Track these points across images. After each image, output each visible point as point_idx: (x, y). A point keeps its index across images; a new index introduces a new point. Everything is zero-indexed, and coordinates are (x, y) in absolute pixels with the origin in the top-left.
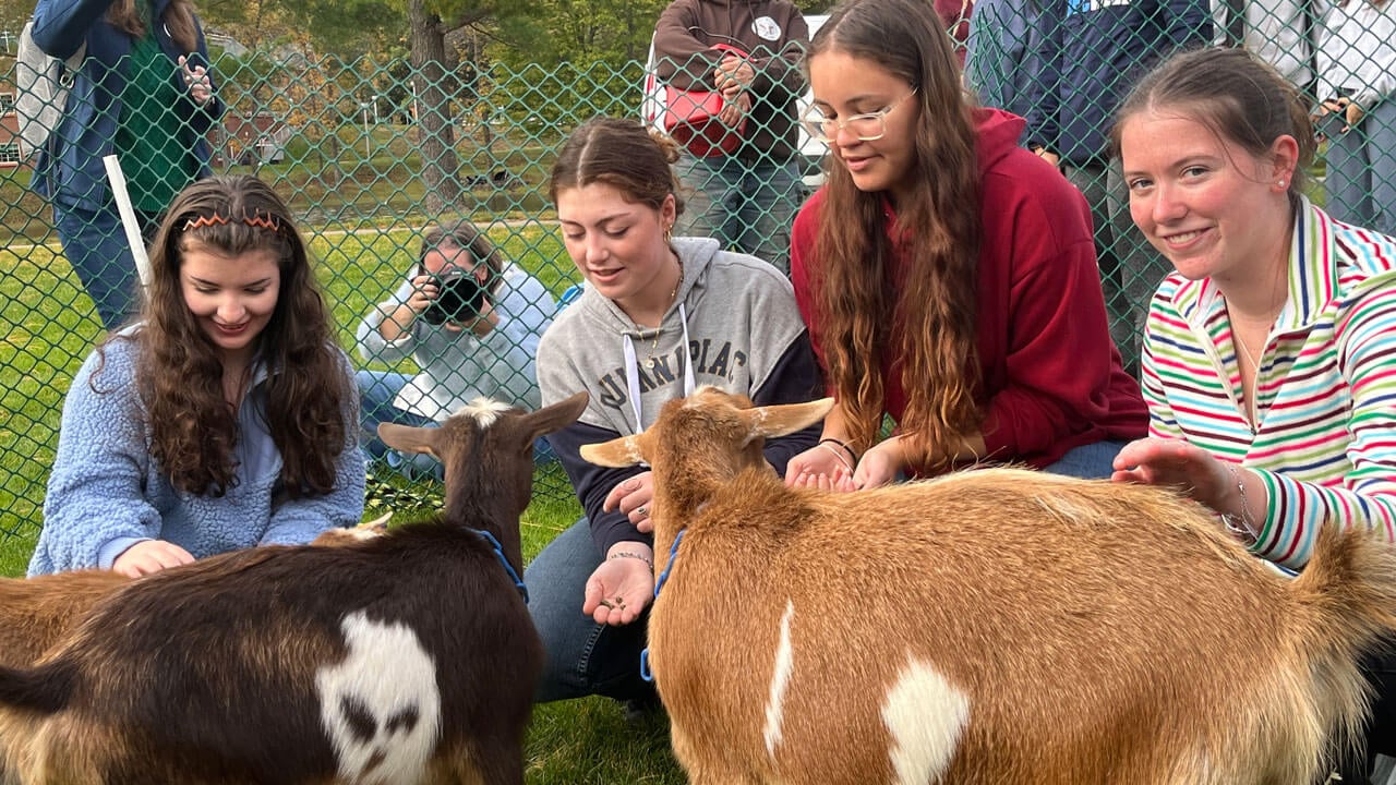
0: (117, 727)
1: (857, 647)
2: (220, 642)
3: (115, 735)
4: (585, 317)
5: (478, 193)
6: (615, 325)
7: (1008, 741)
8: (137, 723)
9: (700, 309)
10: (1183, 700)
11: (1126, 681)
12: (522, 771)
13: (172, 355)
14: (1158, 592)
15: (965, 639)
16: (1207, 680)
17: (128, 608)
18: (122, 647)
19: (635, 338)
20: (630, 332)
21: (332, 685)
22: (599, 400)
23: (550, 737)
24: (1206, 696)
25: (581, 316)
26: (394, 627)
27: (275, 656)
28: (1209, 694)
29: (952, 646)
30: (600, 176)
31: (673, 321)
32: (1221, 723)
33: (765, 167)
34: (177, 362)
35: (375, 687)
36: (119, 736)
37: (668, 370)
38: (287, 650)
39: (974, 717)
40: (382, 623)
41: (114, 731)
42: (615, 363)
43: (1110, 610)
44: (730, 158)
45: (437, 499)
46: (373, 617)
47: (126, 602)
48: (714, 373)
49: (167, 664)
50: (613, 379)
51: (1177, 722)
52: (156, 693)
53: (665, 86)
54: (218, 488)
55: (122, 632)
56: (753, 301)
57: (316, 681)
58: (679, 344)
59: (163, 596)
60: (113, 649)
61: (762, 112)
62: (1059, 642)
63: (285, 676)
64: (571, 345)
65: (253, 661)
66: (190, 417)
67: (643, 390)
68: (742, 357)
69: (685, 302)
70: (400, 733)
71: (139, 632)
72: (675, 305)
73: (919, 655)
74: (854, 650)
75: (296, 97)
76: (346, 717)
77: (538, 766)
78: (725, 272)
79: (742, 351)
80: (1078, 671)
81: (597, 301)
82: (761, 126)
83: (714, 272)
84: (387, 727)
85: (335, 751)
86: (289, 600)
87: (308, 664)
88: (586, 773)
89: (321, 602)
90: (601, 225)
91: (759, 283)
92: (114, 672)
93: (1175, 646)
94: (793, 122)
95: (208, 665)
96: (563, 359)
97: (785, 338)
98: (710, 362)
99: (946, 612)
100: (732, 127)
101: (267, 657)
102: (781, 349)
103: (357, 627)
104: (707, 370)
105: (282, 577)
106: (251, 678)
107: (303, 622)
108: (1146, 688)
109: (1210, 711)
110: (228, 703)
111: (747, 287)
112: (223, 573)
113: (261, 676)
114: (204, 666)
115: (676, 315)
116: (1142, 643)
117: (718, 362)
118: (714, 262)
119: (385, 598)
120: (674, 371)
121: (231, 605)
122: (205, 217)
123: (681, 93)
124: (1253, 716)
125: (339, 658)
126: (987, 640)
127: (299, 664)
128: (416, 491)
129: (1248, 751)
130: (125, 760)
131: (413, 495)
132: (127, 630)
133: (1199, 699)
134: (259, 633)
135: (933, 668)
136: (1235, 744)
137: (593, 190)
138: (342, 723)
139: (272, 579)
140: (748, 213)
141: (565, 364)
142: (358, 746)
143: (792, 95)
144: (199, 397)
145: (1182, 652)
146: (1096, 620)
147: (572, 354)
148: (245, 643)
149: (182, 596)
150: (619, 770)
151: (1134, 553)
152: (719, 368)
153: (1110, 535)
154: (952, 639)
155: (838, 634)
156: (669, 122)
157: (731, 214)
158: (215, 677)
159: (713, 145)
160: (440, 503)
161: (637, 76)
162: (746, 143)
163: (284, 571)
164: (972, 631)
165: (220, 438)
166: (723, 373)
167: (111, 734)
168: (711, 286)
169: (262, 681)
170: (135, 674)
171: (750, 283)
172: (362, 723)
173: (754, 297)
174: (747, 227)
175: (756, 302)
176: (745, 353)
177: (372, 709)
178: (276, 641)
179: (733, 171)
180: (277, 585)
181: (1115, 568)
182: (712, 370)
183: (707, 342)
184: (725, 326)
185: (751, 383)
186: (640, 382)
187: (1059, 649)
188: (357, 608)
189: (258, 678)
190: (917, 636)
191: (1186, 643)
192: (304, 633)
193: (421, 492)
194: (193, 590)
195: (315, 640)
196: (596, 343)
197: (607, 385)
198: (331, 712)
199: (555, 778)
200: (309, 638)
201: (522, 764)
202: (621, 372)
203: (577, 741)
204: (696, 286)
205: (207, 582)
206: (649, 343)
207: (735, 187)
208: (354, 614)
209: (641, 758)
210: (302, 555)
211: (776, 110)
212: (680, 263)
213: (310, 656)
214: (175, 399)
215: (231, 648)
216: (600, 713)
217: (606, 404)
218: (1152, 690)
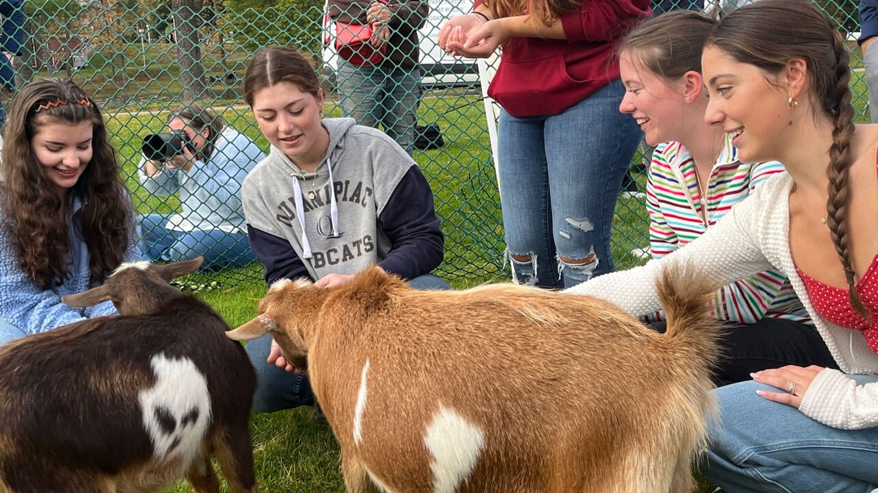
0: (10, 434)
1: (408, 400)
2: (76, 381)
3: (8, 440)
4: (270, 166)
5: (218, 88)
6: (287, 171)
7: (517, 457)
8: (23, 432)
9: (341, 161)
10: (624, 424)
11: (587, 418)
12: (251, 452)
13: (29, 195)
14: (599, 361)
15: (476, 396)
16: (636, 410)
17: (15, 360)
18: (12, 384)
19: (300, 179)
20: (296, 174)
21: (148, 401)
22: (275, 218)
23: (268, 431)
24: (636, 420)
25: (268, 166)
26: (182, 360)
27: (112, 385)
28: (638, 418)
29: (467, 400)
30: (284, 77)
31: (323, 169)
32: (648, 435)
33: (397, 74)
34: (31, 200)
35: (173, 400)
36: (11, 440)
37: (320, 200)
38: (120, 382)
39: (489, 444)
40: (174, 359)
41: (7, 437)
42: (288, 194)
43: (572, 375)
44: (376, 68)
45: (194, 285)
46: (168, 356)
47: (13, 356)
48: (353, 201)
49: (42, 394)
50: (287, 204)
51: (622, 437)
52: (36, 413)
53: (335, 23)
54: (59, 281)
55: (12, 375)
56: (373, 156)
57: (139, 400)
58: (327, 183)
59: (38, 352)
60: (5, 386)
61: (395, 39)
62: (543, 397)
63: (119, 398)
64: (261, 184)
65: (98, 390)
66: (41, 234)
67: (306, 210)
68: (370, 191)
69: (331, 158)
70: (189, 425)
71: (23, 374)
72: (325, 159)
73: (447, 405)
74: (406, 402)
75: (96, 25)
76: (158, 420)
77: (261, 448)
78: (356, 138)
79: (369, 187)
80: (558, 414)
81: (277, 156)
82: (395, 48)
83: (348, 138)
84: (182, 423)
85: (152, 441)
86: (118, 350)
87: (133, 389)
88: (291, 451)
89: (137, 350)
90: (288, 108)
91: (377, 146)
92: (7, 400)
93: (613, 392)
94: (415, 46)
95: (68, 395)
96: (255, 192)
97: (396, 178)
98: (349, 195)
99: (463, 379)
100: (377, 48)
101: (107, 386)
102: (394, 185)
103: (160, 363)
104: (348, 199)
105: (111, 336)
106: (97, 400)
107: (128, 363)
108: (600, 420)
109: (640, 428)
110: (81, 418)
111: (369, 148)
112: (74, 337)
113: (104, 399)
114: (66, 395)
115: (325, 166)
116: (594, 393)
117: (355, 194)
118: (349, 132)
119: (174, 344)
120: (324, 200)
121: (82, 356)
122: (52, 102)
123: (345, 26)
124: (665, 425)
125: (151, 383)
126: (491, 396)
127: (128, 389)
128: (180, 280)
129: (666, 447)
130: (14, 455)
131: (178, 282)
132: (14, 374)
133: (632, 422)
134: (100, 373)
135: (456, 414)
136: (658, 445)
137: (281, 87)
138: (156, 424)
139: (105, 338)
140: (388, 102)
141: (256, 195)
142: (166, 437)
143: (414, 29)
144: (47, 221)
145: (619, 395)
146: (563, 382)
147: (261, 189)
148: (92, 379)
149: (50, 351)
150: (312, 449)
151: (581, 337)
152: (355, 198)
153: (565, 329)
154: (467, 395)
155: (396, 390)
156: (338, 44)
157: (377, 103)
158: (73, 402)
159: (365, 60)
160: (195, 287)
161: (318, 17)
162: (386, 59)
163: (113, 332)
164: (480, 390)
165: (60, 247)
166: (358, 201)
167: (5, 438)
168: (348, 148)
169: (104, 402)
170: (21, 401)
171: (371, 146)
172: (167, 422)
173: (373, 154)
174: (388, 111)
175: (375, 157)
176: (372, 188)
177: (173, 413)
178: (112, 376)
179: (378, 76)
180: (109, 342)
181: (571, 349)
182: (351, 199)
183: (347, 182)
184: (358, 172)
185: (376, 208)
186: (304, 205)
187: (543, 402)
188: (158, 352)
189: (102, 401)
190: (445, 394)
191: (620, 390)
192: (129, 371)
193: (184, 280)
194: (56, 348)
195: (136, 373)
196: (277, 182)
197: (283, 208)
198: (149, 418)
199: (272, 455)
200: (132, 372)
201: (251, 448)
202: (292, 200)
203: (285, 432)
204: (337, 147)
205: (65, 342)
206: (309, 182)
207: (379, 87)
208: (157, 355)
209: (326, 441)
210: (120, 321)
211: (404, 38)
212: (328, 133)
213: (134, 384)
214: (31, 224)
215: (84, 383)
216: (299, 415)
217: (280, 220)
218: (603, 420)
